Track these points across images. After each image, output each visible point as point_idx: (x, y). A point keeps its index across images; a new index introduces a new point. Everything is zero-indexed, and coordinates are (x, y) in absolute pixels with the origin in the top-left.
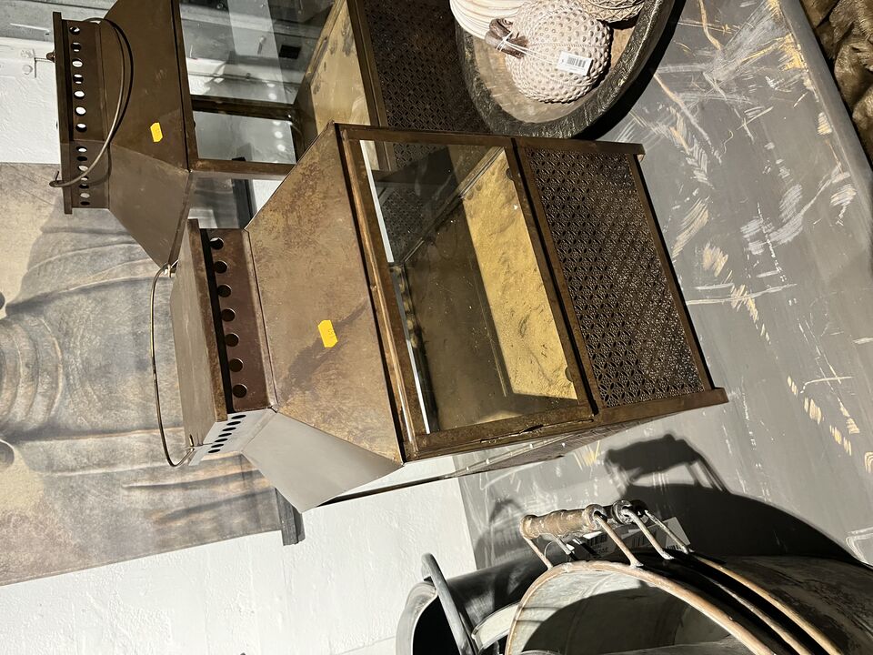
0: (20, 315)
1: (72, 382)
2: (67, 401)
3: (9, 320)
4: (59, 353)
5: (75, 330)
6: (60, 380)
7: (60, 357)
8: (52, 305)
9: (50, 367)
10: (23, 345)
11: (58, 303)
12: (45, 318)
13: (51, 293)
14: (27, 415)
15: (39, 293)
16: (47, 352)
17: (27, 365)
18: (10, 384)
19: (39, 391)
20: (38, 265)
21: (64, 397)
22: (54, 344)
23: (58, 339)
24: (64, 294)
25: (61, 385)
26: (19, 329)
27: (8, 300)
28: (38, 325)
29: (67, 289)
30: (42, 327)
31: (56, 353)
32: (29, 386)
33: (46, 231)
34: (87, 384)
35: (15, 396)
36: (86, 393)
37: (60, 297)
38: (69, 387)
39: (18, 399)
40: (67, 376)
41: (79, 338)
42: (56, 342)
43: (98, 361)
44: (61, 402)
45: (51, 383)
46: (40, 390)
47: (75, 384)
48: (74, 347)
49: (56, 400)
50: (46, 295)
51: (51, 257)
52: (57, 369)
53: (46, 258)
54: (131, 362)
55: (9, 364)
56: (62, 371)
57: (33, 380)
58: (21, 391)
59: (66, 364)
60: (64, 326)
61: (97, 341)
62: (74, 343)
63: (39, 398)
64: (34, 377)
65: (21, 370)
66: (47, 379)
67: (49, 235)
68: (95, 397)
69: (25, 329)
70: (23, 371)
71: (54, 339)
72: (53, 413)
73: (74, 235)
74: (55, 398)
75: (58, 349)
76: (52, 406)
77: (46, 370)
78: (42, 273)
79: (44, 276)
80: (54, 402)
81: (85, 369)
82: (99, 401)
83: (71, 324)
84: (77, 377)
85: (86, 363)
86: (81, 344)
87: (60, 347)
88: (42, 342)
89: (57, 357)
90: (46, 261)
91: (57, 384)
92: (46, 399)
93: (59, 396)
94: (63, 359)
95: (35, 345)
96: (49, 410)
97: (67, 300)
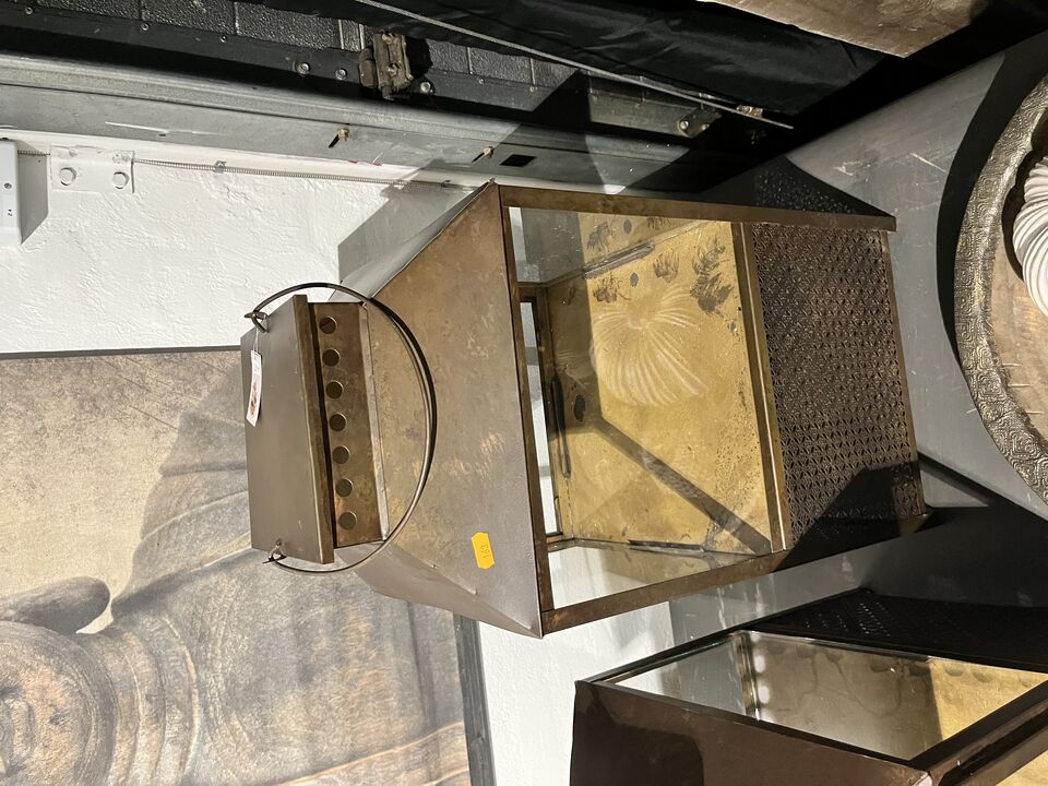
0: (135, 616)
1: (212, 715)
2: (207, 746)
3: (118, 627)
4: (193, 671)
5: (214, 629)
6: (196, 715)
7: (194, 677)
8: (180, 594)
9: (180, 694)
10: (140, 664)
11: (187, 588)
12: (170, 616)
13: (177, 575)
14: (152, 777)
15: (160, 575)
16: (175, 672)
17: (148, 698)
18: (126, 732)
19: (167, 736)
20: (156, 530)
21: (203, 741)
22: (184, 657)
23: (188, 648)
24: (196, 574)
25: (197, 722)
26: (133, 641)
27: (115, 593)
28: (161, 629)
29: (201, 564)
30: (166, 631)
31: (188, 671)
32: (152, 731)
33: (167, 473)
34: (234, 715)
35: (134, 750)
36: (233, 732)
37: (190, 580)
38: (209, 723)
39: (138, 754)
40: (205, 706)
41: (220, 642)
42: (188, 654)
43: (247, 674)
44: (199, 749)
45: (183, 721)
46: (169, 734)
47: (216, 719)
48: (213, 659)
49: (192, 748)
50: (170, 578)
51: (175, 515)
52: (190, 696)
53: (168, 518)
54: (292, 671)
55: (123, 701)
56: (197, 700)
57: (158, 721)
58: (142, 741)
59: (203, 688)
60: (198, 625)
61: (244, 645)
62: (213, 652)
63: (168, 748)
64: (158, 717)
65: (140, 707)
66: (178, 715)
67: (172, 478)
68: (245, 734)
69: (142, 639)
70: (143, 708)
71: (184, 648)
72: (188, 768)
73: (208, 476)
74: (190, 743)
75: (191, 664)
76: (186, 759)
77: (175, 701)
78: (164, 543)
79: (166, 547)
80: (188, 751)
81: (229, 691)
82: (251, 740)
83: (208, 620)
84: (219, 707)
85: (231, 680)
86: (223, 652)
87: (193, 661)
88: (168, 656)
89: (190, 678)
90: (169, 522)
91: (192, 721)
92: (178, 748)
93: (195, 741)
94: (198, 680)
95: (157, 662)
96: (182, 764)
97: (201, 583)
